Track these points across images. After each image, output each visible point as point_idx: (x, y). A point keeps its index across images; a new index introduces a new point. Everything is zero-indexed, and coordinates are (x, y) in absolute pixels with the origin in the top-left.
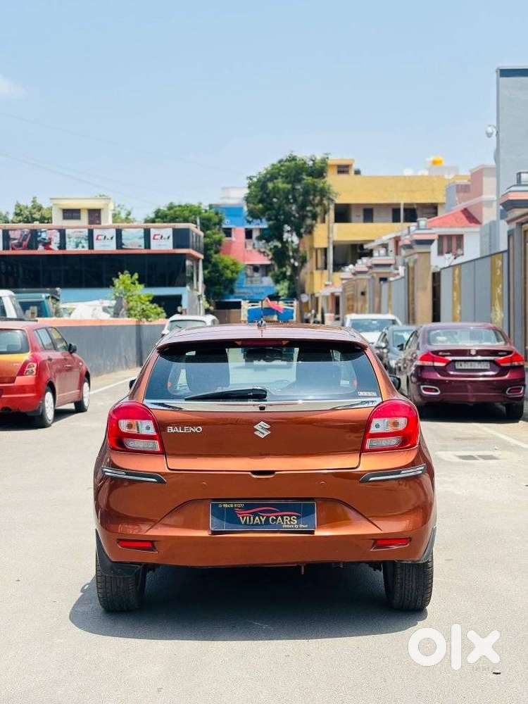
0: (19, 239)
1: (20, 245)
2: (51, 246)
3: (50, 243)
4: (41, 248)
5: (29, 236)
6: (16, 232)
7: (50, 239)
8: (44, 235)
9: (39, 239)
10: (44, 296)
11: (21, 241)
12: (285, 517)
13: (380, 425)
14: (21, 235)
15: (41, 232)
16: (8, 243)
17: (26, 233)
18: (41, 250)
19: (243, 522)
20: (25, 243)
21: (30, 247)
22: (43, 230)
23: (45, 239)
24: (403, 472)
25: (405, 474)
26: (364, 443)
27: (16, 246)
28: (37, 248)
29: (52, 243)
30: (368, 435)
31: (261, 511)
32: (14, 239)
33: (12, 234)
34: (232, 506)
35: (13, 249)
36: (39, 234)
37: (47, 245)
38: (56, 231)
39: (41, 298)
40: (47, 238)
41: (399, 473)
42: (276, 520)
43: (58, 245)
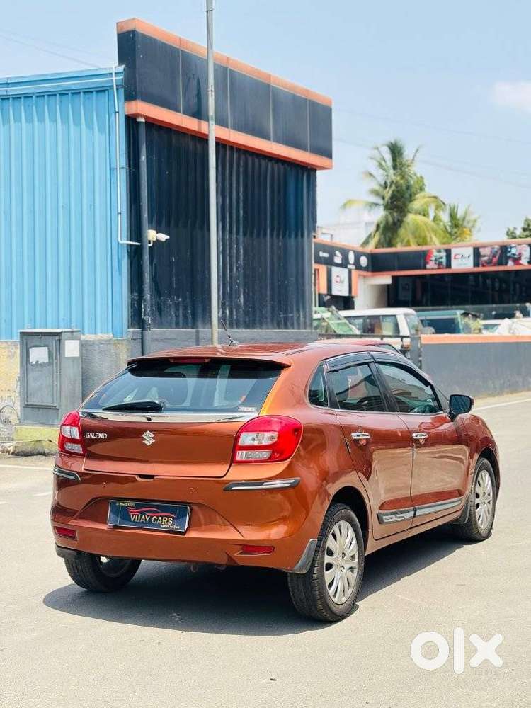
0: (489, 256)
1: (489, 263)
2: (521, 262)
3: (520, 258)
4: (510, 263)
5: (500, 252)
6: (486, 249)
7: (520, 254)
8: (514, 251)
9: (508, 255)
10: (459, 312)
11: (491, 257)
12: (164, 518)
13: (247, 439)
14: (491, 252)
15: (511, 248)
16: (478, 261)
17: (496, 250)
18: (511, 266)
19: (132, 520)
20: (495, 260)
21: (500, 263)
22: (513, 245)
23: (514, 254)
24: (265, 483)
25: (267, 485)
26: (234, 455)
27: (486, 263)
28: (506, 264)
29: (522, 258)
30: (237, 448)
31: (147, 511)
32: (485, 256)
33: (482, 251)
34: (126, 504)
35: (483, 266)
36: (509, 249)
37: (517, 260)
38: (526, 246)
39: (456, 314)
40: (517, 254)
41: (262, 484)
42: (157, 520)
43: (528, 260)
